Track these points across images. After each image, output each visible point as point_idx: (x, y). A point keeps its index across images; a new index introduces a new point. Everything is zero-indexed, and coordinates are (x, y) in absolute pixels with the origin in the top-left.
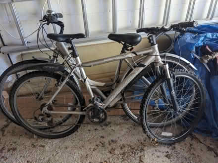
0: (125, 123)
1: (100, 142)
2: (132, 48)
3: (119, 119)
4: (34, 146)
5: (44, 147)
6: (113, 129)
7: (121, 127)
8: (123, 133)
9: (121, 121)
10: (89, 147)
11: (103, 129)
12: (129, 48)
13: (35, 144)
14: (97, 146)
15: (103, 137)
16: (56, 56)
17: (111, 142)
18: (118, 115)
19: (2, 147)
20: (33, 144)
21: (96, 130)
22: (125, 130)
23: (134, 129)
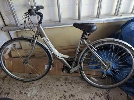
0: (82, 83)
1: (63, 95)
2: (90, 34)
3: (78, 79)
4: (21, 93)
5: (26, 94)
6: (73, 86)
7: (79, 85)
8: (79, 90)
9: (79, 81)
10: (55, 98)
11: (66, 85)
12: (88, 34)
13: (22, 92)
14: (61, 97)
15: (65, 91)
16: (37, 36)
17: (70, 96)
18: (78, 76)
19: (2, 91)
20: (20, 91)
21: (61, 85)
22: (81, 88)
23: (87, 87)
